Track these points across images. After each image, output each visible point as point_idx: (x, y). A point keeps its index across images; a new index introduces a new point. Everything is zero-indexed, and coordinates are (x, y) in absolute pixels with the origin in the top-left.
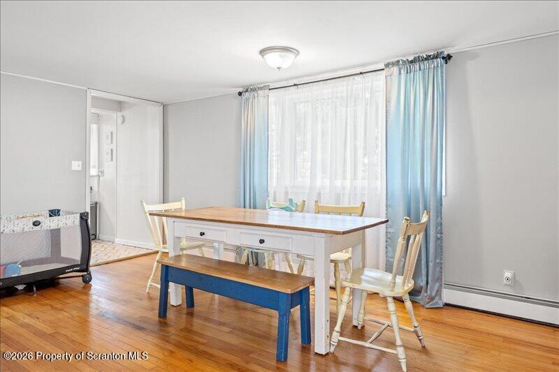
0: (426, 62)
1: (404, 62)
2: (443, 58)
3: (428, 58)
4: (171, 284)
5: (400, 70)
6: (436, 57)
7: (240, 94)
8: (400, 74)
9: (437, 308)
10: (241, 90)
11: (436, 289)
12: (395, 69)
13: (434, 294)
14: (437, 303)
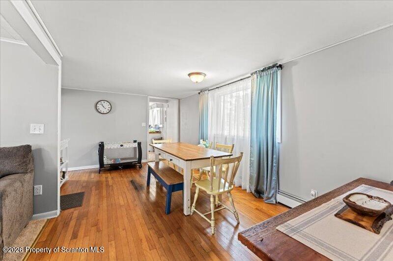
0: (269, 70)
1: (259, 71)
2: (277, 67)
3: (269, 68)
4: (151, 174)
5: (257, 76)
6: (274, 66)
7: (199, 93)
8: (257, 78)
9: (272, 204)
10: (200, 92)
11: (272, 193)
12: (255, 76)
13: (270, 196)
14: (272, 201)
